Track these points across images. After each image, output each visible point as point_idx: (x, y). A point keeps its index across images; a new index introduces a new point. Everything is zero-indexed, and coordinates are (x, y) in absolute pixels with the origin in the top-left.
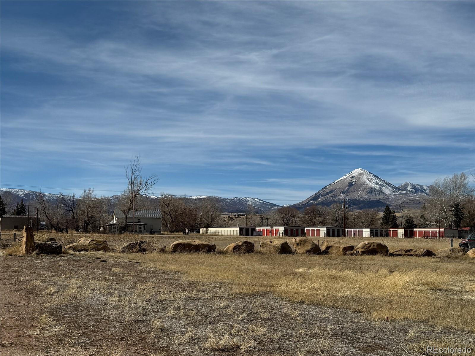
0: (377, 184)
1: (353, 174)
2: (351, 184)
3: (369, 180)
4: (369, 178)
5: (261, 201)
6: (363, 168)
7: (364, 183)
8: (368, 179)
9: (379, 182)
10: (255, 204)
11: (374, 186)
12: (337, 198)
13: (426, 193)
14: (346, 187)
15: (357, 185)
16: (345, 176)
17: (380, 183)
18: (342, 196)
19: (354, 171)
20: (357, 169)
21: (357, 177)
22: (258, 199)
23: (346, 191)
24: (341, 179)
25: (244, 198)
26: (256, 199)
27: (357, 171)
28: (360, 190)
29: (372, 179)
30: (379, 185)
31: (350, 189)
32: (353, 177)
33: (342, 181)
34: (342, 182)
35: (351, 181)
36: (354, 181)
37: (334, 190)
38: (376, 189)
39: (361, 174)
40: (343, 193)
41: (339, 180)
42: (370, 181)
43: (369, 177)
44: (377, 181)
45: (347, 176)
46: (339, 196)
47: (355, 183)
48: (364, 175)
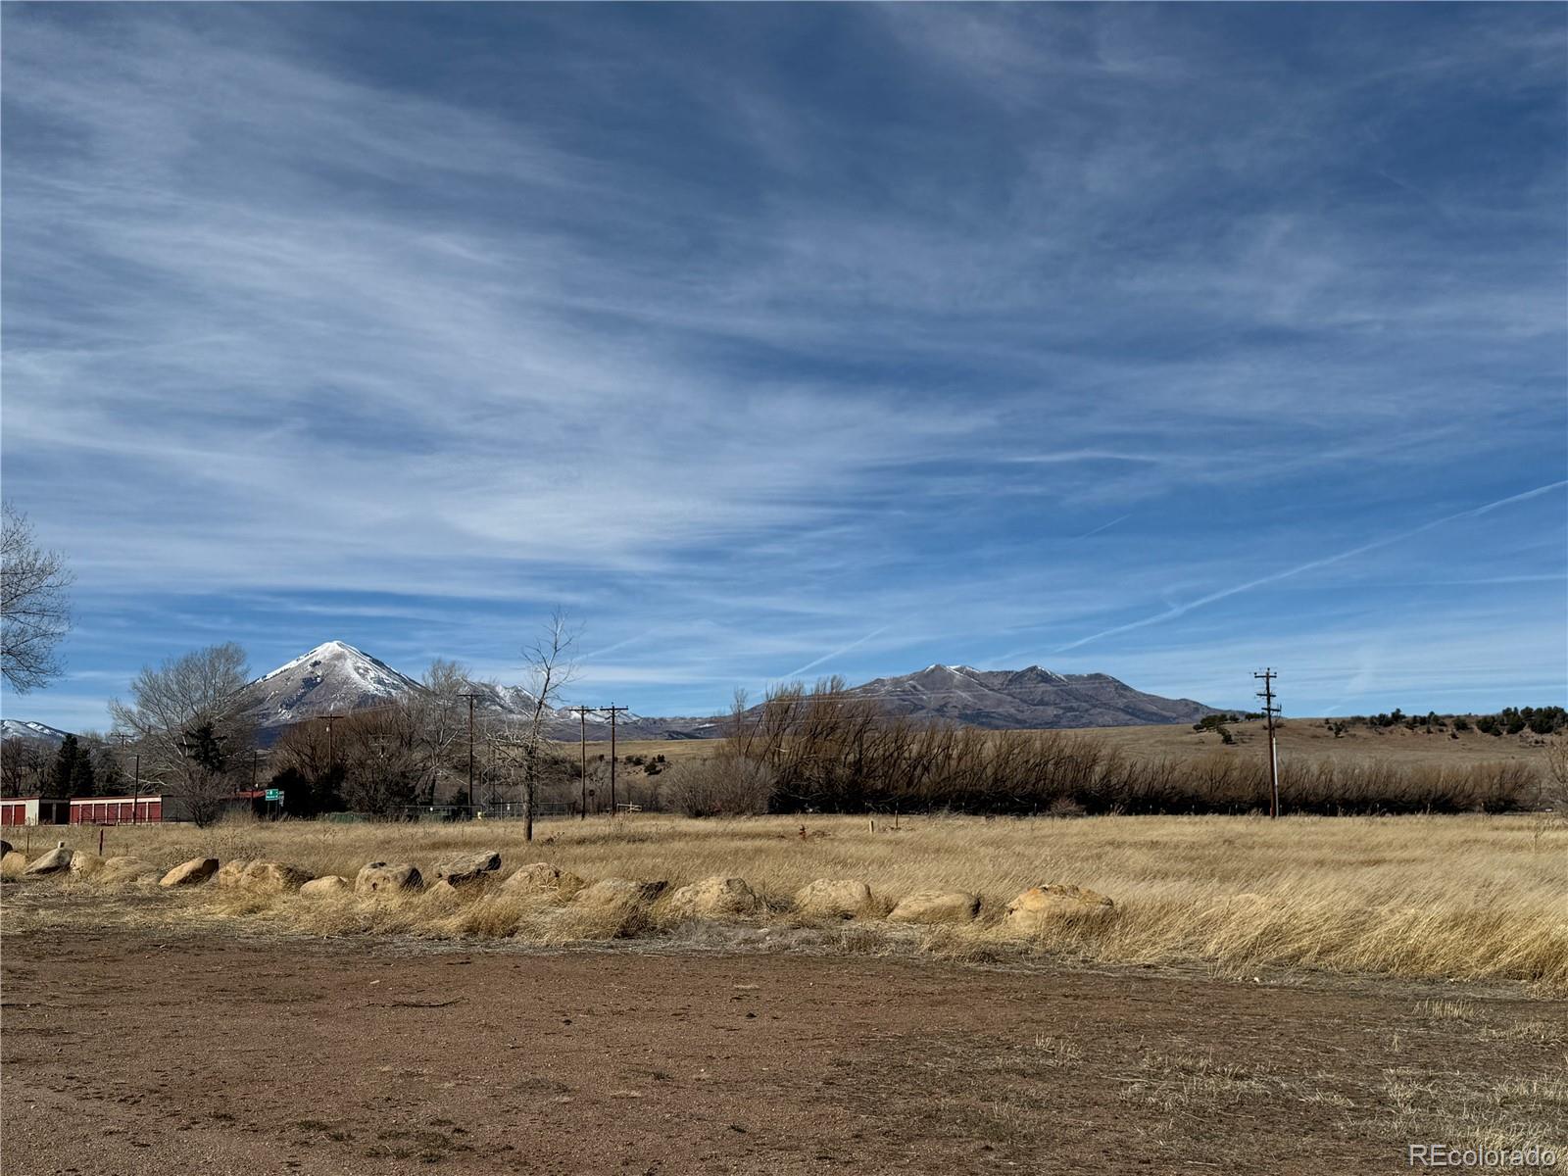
0: (380, 681)
1: (317, 655)
2: (310, 683)
3: (361, 671)
4: (359, 668)
5: (47, 731)
6: (345, 641)
7: (346, 681)
8: (357, 669)
9: (384, 676)
10: (28, 739)
11: (372, 688)
12: (272, 719)
13: (502, 706)
14: (298, 690)
15: (327, 685)
16: (295, 662)
17: (388, 680)
18: (286, 716)
19: (319, 649)
20: (328, 644)
21: (329, 666)
22: (39, 724)
23: (298, 700)
24: (283, 669)
26: (30, 725)
27: (326, 650)
28: (335, 699)
29: (366, 670)
30: (385, 684)
31: (308, 695)
32: (316, 664)
33: (286, 673)
34: (287, 676)
35: (312, 676)
36: (319, 674)
37: (264, 699)
38: (376, 695)
39: (339, 657)
40: (289, 707)
41: (278, 671)
42: (363, 676)
43: (360, 665)
44: (380, 673)
45: (300, 662)
46: (277, 713)
47: (322, 681)
48: (345, 660)
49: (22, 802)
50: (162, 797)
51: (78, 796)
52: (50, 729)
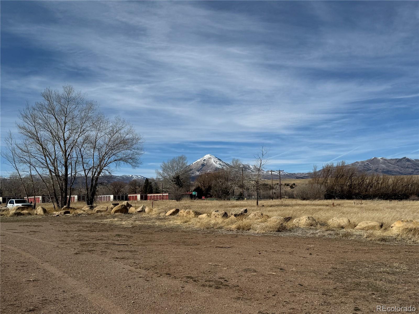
0: (220, 164)
1: (204, 158)
2: (203, 165)
3: (215, 162)
4: (215, 161)
5: (142, 178)
6: (211, 154)
7: (212, 164)
8: (214, 161)
9: (221, 163)
10: (138, 179)
11: (218, 166)
12: (194, 174)
13: (251, 170)
14: (200, 167)
15: (207, 165)
16: (199, 160)
17: (222, 164)
18: (198, 173)
19: (205, 156)
20: (207, 155)
21: (208, 160)
22: (141, 176)
23: (200, 169)
24: (196, 161)
25: (131, 176)
26: (139, 176)
27: (207, 157)
28: (209, 169)
29: (217, 161)
30: (221, 165)
31: (203, 168)
32: (204, 160)
33: (197, 163)
34: (198, 163)
35: (204, 163)
36: (205, 163)
37: (192, 169)
38: (219, 168)
39: (210, 158)
40: (198, 171)
41: (195, 162)
42: (216, 163)
43: (215, 160)
44: (220, 162)
45: (200, 160)
46: (195, 173)
47: (206, 164)
48: (211, 159)
49: (136, 195)
50: (168, 194)
51: (149, 193)
52: (143, 177)
